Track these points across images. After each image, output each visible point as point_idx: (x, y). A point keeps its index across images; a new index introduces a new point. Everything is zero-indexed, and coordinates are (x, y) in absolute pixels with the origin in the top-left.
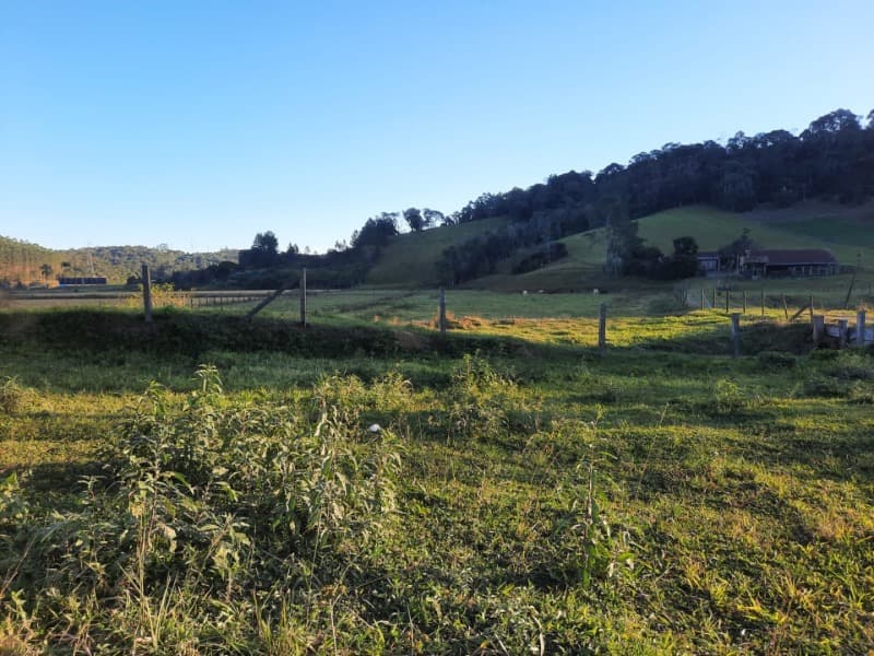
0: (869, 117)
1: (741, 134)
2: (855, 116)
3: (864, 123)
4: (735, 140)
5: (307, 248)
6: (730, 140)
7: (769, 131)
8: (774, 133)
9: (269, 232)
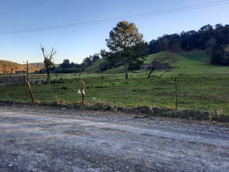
0: (215, 26)
1: (184, 31)
2: (211, 26)
3: (214, 28)
4: (182, 33)
5: (76, 63)
6: (181, 33)
7: (190, 31)
8: (191, 31)
9: (67, 59)
